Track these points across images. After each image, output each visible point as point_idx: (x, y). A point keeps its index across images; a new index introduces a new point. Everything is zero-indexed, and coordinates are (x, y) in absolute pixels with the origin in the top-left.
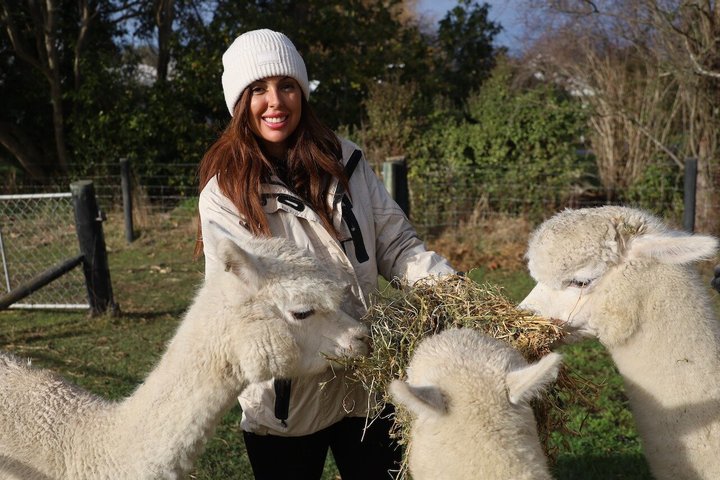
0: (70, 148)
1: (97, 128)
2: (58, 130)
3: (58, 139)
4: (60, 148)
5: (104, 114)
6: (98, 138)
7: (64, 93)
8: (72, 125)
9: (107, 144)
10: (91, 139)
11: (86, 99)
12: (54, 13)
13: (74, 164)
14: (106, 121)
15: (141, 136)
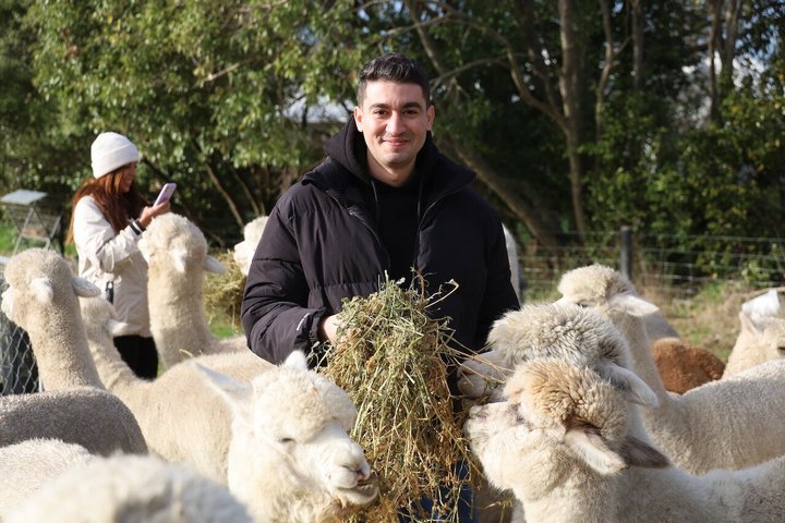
0: (588, 213)
1: (616, 190)
2: (576, 191)
3: (576, 202)
4: (578, 213)
5: (624, 172)
6: (617, 202)
7: (579, 145)
8: (588, 184)
9: (628, 209)
10: (609, 202)
11: (604, 153)
12: (569, 50)
13: (593, 233)
14: (626, 181)
15: (670, 200)
